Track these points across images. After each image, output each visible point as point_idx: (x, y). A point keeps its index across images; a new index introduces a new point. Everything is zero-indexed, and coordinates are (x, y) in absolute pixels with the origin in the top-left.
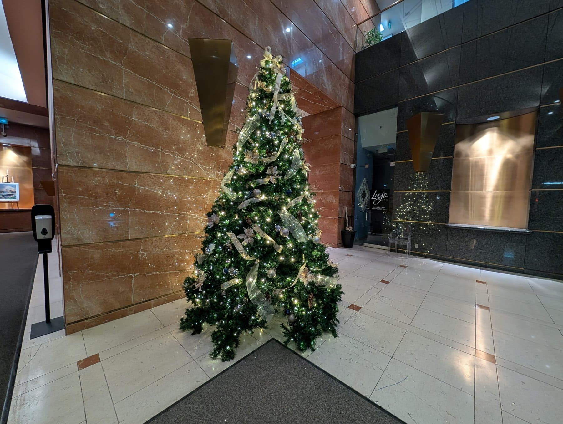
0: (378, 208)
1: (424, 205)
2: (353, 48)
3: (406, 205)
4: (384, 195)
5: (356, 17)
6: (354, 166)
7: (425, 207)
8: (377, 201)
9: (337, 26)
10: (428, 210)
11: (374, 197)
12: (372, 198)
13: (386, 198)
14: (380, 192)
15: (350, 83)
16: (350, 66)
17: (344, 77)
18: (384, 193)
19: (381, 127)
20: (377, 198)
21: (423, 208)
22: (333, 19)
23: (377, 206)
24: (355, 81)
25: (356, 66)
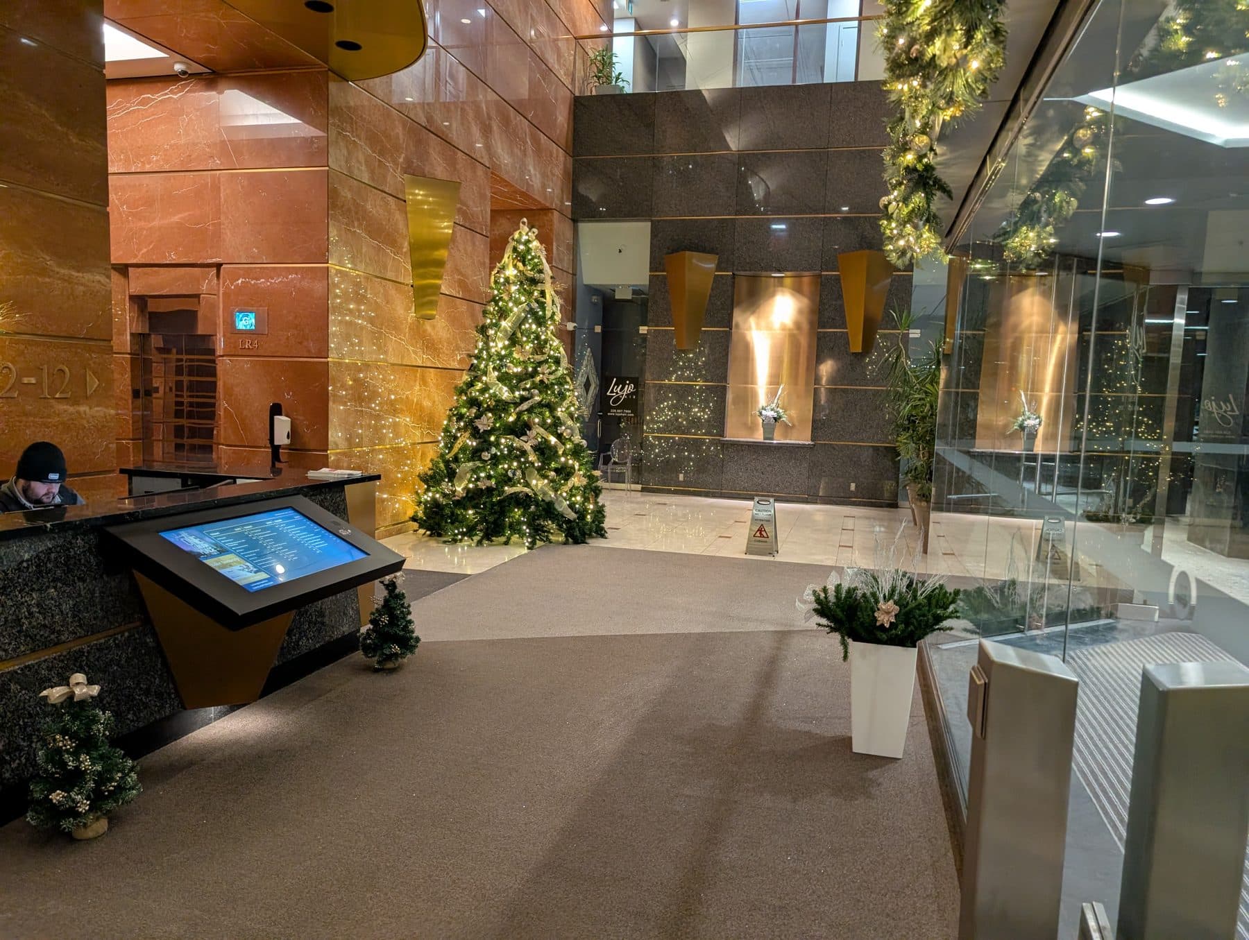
0: (619, 413)
1: (697, 407)
2: (570, 87)
3: (664, 408)
4: (629, 389)
5: (574, 25)
6: (575, 327)
7: (698, 412)
8: (618, 399)
9: (547, 60)
10: (704, 418)
11: (612, 392)
12: (608, 394)
13: (632, 394)
14: (621, 382)
15: (566, 160)
16: (566, 125)
17: (557, 150)
18: (629, 384)
19: (620, 251)
20: (617, 393)
21: (694, 412)
22: (542, 52)
23: (617, 408)
24: (573, 152)
25: (575, 123)
